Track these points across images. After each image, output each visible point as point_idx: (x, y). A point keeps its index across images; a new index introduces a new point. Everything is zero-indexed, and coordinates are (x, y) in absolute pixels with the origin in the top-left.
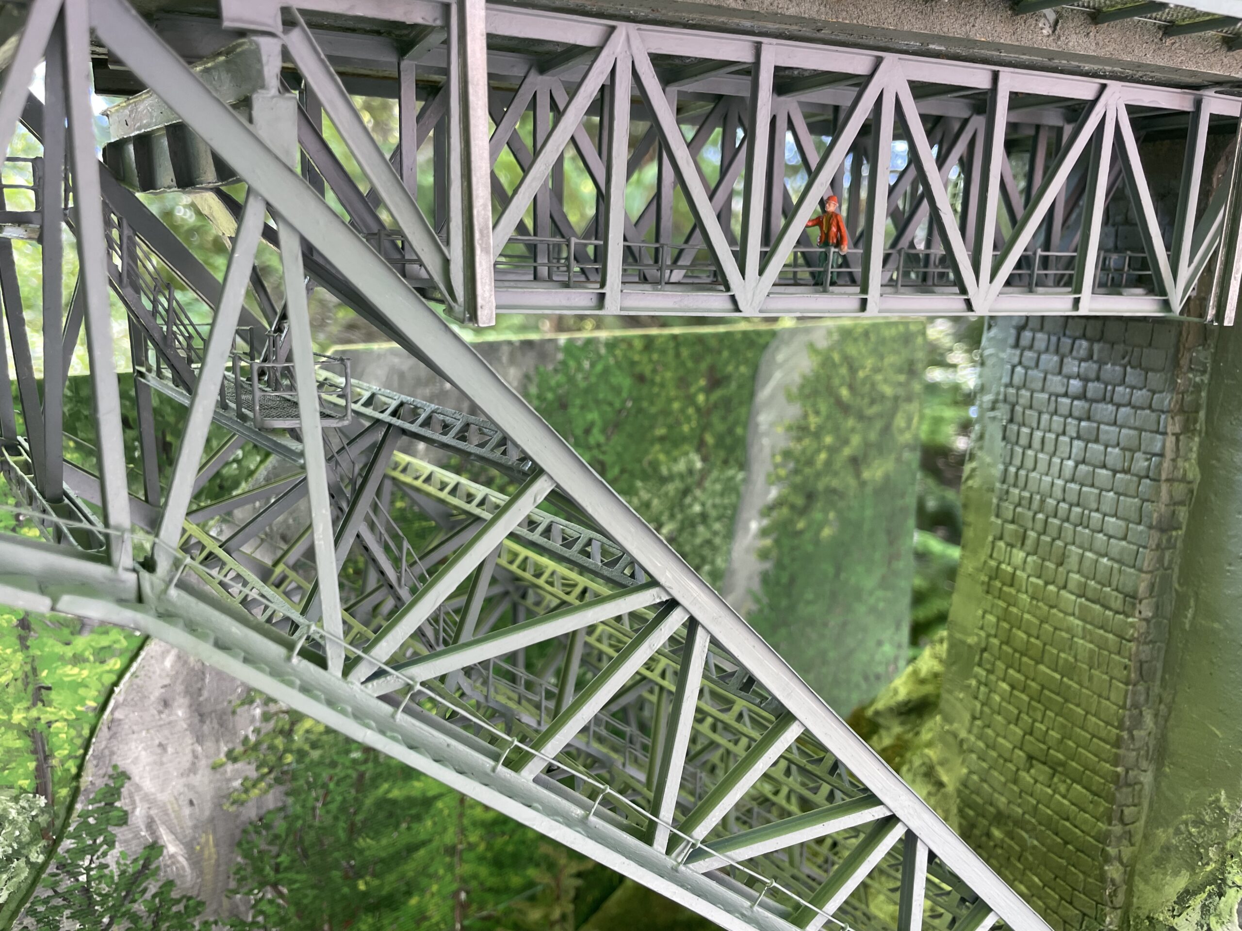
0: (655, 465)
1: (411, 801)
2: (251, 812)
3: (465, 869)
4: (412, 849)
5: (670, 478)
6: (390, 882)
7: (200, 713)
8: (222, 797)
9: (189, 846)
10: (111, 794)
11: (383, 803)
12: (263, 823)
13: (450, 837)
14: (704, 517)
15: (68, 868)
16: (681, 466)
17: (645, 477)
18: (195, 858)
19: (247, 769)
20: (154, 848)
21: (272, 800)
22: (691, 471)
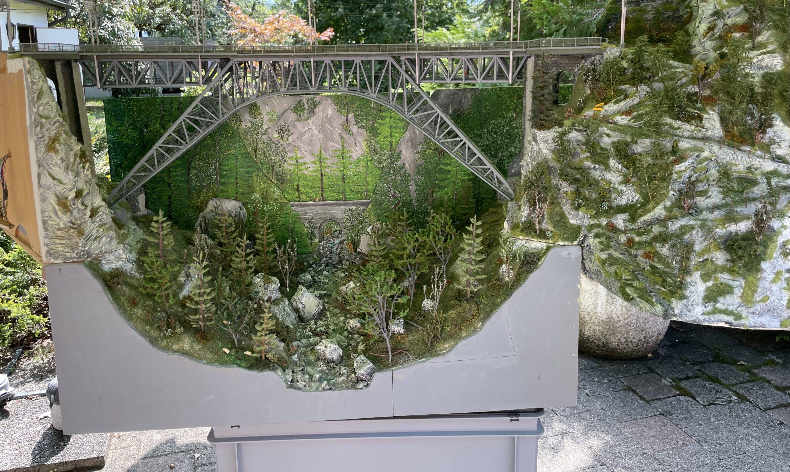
0: (503, 115)
1: (446, 170)
2: (419, 163)
3: (457, 187)
4: (446, 179)
5: (507, 118)
6: (442, 184)
7: (412, 144)
8: (415, 159)
9: (409, 165)
10: (399, 154)
11: (441, 169)
12: (420, 165)
13: (454, 179)
14: (516, 127)
15: (393, 163)
16: (510, 115)
17: (500, 117)
18: (410, 168)
19: (418, 156)
20: (404, 164)
21: (422, 162)
22: (512, 117)
